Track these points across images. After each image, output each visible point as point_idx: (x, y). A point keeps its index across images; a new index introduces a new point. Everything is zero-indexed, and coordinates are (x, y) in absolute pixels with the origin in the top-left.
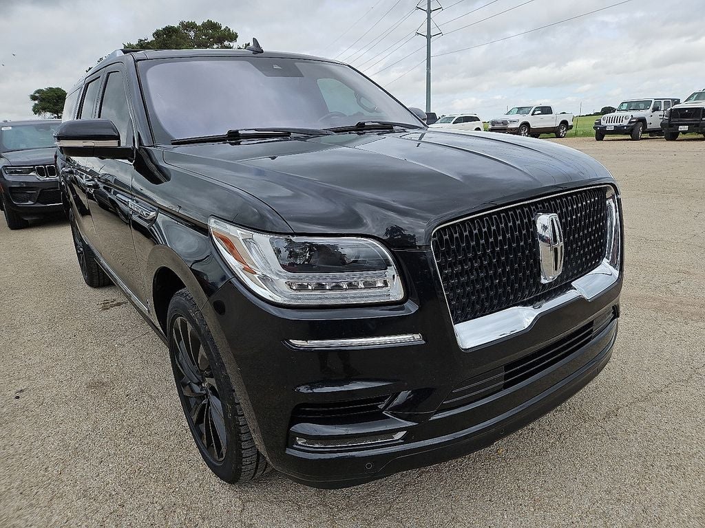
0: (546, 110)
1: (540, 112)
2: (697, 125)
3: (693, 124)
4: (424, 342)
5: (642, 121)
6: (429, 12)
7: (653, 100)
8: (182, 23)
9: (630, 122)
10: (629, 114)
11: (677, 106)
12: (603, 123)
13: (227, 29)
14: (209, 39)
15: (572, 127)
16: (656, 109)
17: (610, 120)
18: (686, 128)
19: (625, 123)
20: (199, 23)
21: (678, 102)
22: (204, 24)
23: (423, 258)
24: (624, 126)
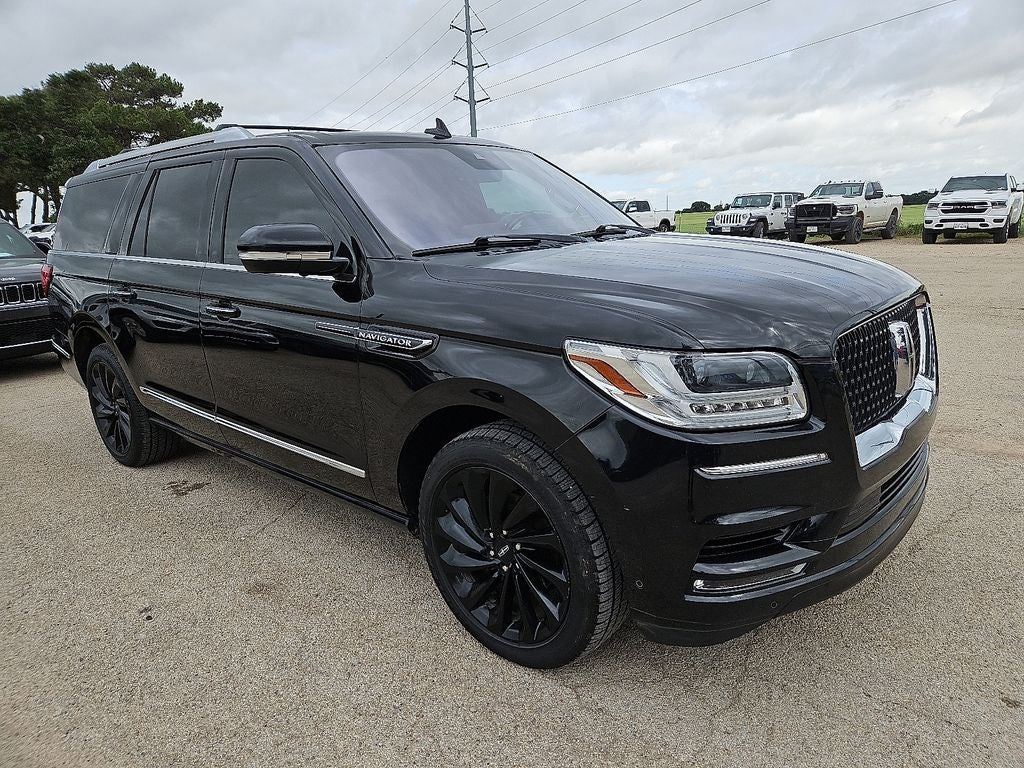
0: (643, 206)
1: (635, 209)
2: (828, 225)
3: (822, 224)
4: (828, 461)
5: (763, 220)
6: (470, 68)
7: (773, 196)
8: (91, 67)
9: (749, 222)
10: (746, 211)
11: (802, 202)
12: (718, 223)
13: (166, 79)
14: (136, 91)
15: (674, 227)
16: (777, 206)
17: (726, 219)
18: (815, 229)
19: (744, 223)
20: (119, 68)
21: (801, 197)
22: (126, 70)
23: (831, 370)
24: (742, 228)
